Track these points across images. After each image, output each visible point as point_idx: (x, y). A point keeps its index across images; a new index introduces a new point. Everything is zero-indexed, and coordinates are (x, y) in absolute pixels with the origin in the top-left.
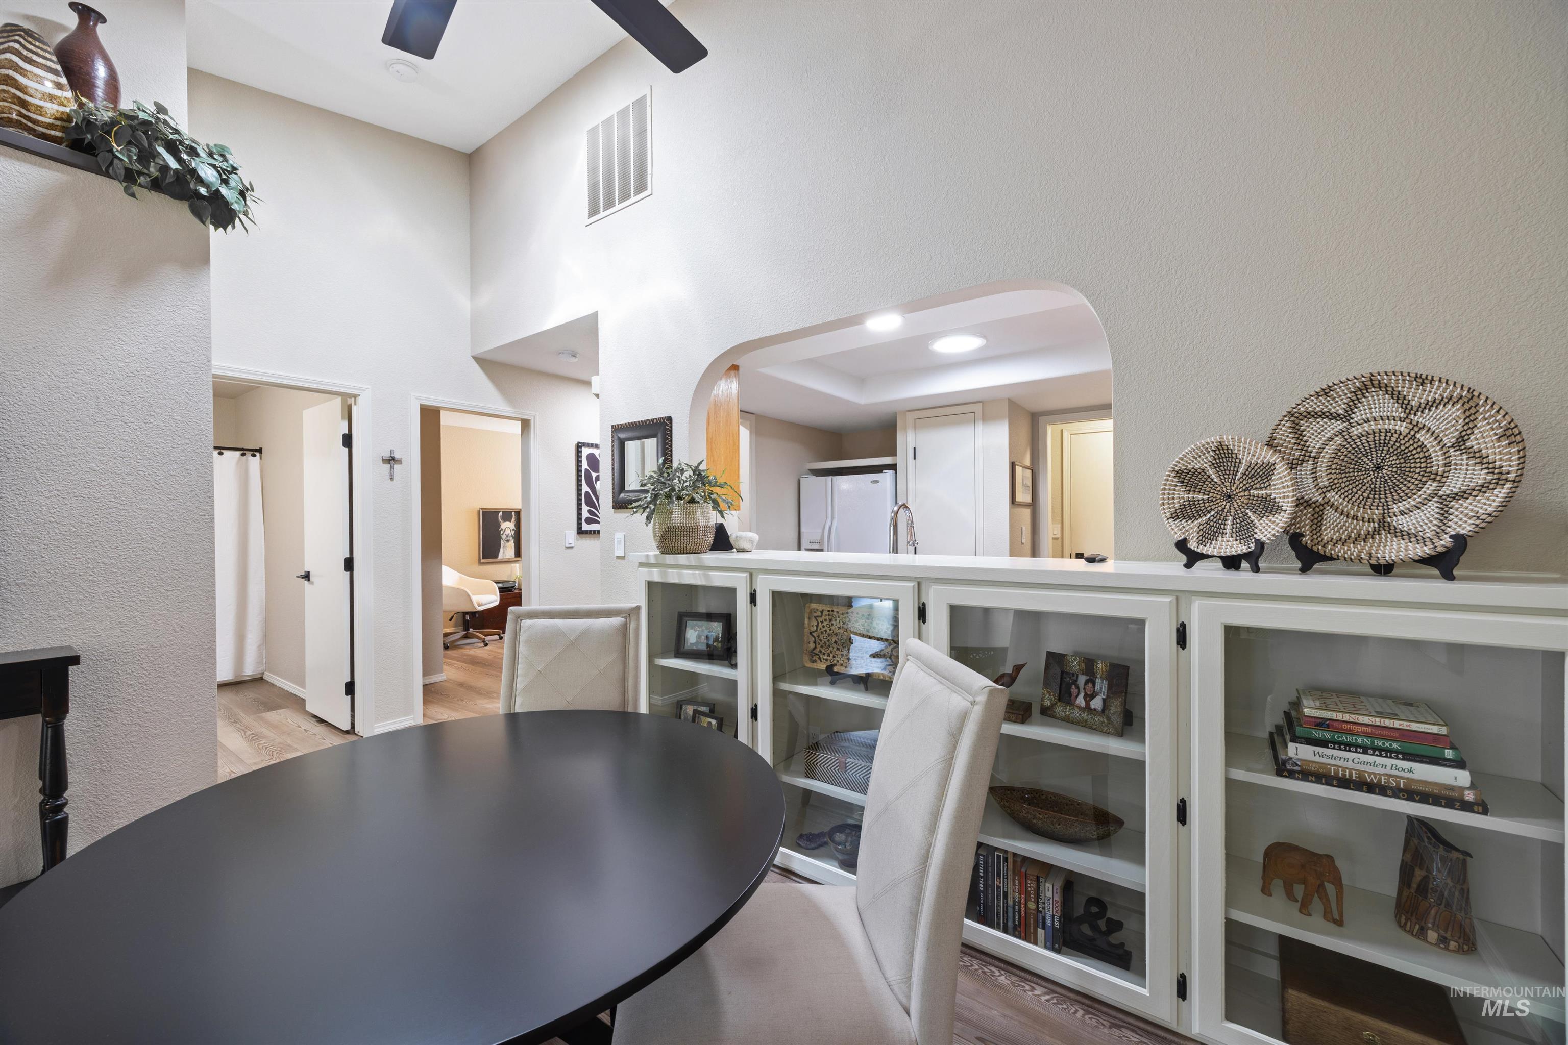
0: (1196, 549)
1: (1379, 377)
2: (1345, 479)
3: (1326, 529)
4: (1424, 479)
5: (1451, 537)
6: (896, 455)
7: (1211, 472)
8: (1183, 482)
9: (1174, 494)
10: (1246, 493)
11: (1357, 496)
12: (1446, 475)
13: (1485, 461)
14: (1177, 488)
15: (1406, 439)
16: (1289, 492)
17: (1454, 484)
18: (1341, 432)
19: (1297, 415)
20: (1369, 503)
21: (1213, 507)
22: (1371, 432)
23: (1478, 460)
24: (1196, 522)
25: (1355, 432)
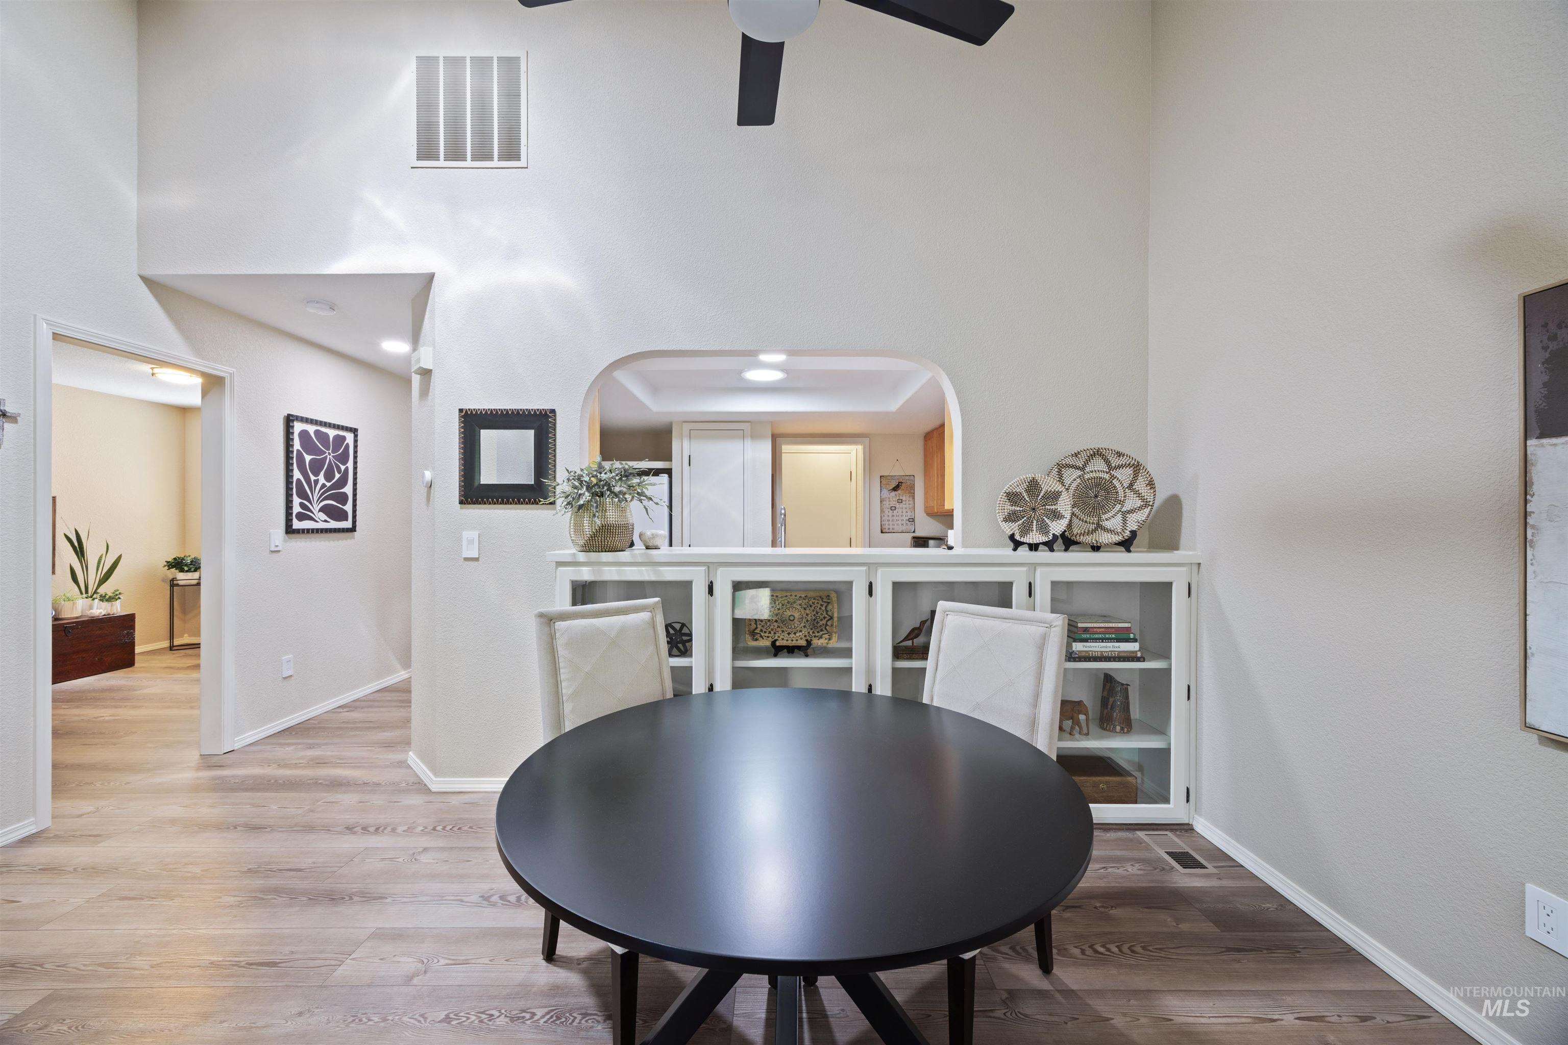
0: (1020, 540)
1: (1102, 450)
2: (1081, 502)
3: (1074, 528)
4: (1116, 503)
5: (1130, 532)
6: (671, 461)
7: (1025, 494)
8: (1009, 500)
9: (1004, 506)
10: (1044, 507)
11: (1086, 510)
12: (1124, 501)
13: (1141, 495)
14: (1006, 503)
15: (1108, 483)
16: (1068, 508)
17: (1128, 506)
18: (1080, 476)
19: (1061, 465)
20: (1092, 514)
21: (1025, 515)
22: (1093, 477)
23: (1138, 495)
24: (1017, 524)
25: (1086, 477)
